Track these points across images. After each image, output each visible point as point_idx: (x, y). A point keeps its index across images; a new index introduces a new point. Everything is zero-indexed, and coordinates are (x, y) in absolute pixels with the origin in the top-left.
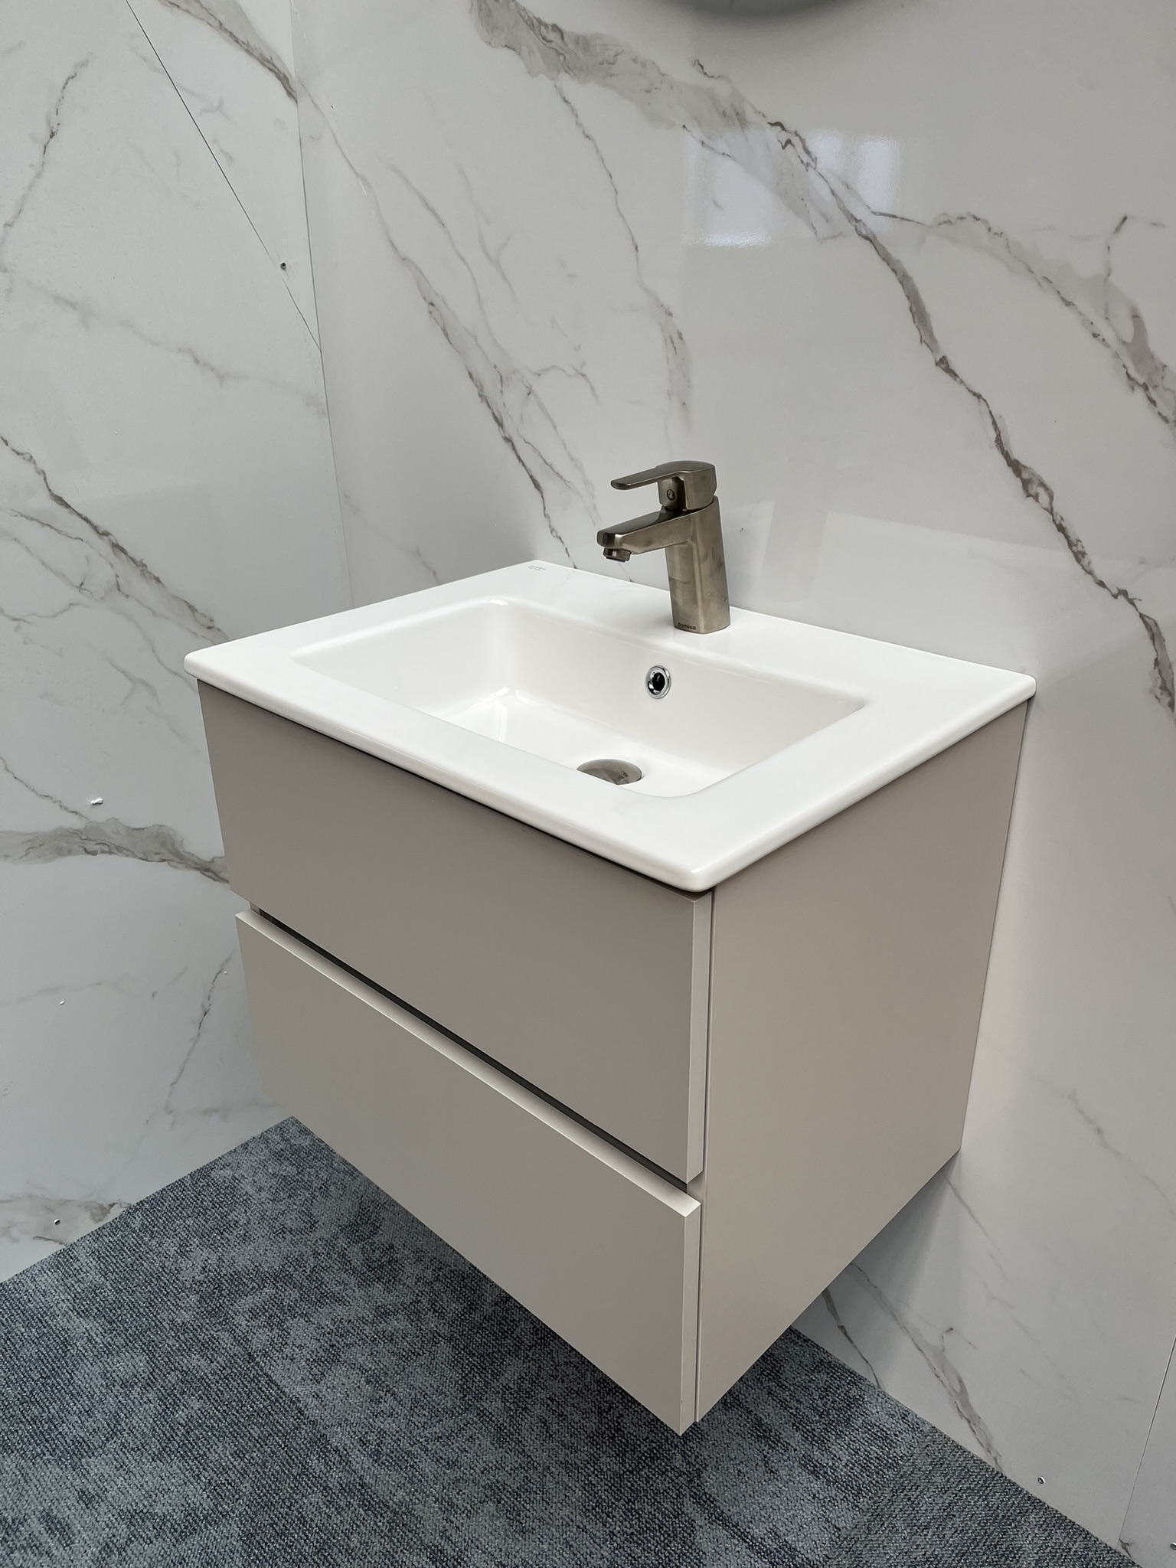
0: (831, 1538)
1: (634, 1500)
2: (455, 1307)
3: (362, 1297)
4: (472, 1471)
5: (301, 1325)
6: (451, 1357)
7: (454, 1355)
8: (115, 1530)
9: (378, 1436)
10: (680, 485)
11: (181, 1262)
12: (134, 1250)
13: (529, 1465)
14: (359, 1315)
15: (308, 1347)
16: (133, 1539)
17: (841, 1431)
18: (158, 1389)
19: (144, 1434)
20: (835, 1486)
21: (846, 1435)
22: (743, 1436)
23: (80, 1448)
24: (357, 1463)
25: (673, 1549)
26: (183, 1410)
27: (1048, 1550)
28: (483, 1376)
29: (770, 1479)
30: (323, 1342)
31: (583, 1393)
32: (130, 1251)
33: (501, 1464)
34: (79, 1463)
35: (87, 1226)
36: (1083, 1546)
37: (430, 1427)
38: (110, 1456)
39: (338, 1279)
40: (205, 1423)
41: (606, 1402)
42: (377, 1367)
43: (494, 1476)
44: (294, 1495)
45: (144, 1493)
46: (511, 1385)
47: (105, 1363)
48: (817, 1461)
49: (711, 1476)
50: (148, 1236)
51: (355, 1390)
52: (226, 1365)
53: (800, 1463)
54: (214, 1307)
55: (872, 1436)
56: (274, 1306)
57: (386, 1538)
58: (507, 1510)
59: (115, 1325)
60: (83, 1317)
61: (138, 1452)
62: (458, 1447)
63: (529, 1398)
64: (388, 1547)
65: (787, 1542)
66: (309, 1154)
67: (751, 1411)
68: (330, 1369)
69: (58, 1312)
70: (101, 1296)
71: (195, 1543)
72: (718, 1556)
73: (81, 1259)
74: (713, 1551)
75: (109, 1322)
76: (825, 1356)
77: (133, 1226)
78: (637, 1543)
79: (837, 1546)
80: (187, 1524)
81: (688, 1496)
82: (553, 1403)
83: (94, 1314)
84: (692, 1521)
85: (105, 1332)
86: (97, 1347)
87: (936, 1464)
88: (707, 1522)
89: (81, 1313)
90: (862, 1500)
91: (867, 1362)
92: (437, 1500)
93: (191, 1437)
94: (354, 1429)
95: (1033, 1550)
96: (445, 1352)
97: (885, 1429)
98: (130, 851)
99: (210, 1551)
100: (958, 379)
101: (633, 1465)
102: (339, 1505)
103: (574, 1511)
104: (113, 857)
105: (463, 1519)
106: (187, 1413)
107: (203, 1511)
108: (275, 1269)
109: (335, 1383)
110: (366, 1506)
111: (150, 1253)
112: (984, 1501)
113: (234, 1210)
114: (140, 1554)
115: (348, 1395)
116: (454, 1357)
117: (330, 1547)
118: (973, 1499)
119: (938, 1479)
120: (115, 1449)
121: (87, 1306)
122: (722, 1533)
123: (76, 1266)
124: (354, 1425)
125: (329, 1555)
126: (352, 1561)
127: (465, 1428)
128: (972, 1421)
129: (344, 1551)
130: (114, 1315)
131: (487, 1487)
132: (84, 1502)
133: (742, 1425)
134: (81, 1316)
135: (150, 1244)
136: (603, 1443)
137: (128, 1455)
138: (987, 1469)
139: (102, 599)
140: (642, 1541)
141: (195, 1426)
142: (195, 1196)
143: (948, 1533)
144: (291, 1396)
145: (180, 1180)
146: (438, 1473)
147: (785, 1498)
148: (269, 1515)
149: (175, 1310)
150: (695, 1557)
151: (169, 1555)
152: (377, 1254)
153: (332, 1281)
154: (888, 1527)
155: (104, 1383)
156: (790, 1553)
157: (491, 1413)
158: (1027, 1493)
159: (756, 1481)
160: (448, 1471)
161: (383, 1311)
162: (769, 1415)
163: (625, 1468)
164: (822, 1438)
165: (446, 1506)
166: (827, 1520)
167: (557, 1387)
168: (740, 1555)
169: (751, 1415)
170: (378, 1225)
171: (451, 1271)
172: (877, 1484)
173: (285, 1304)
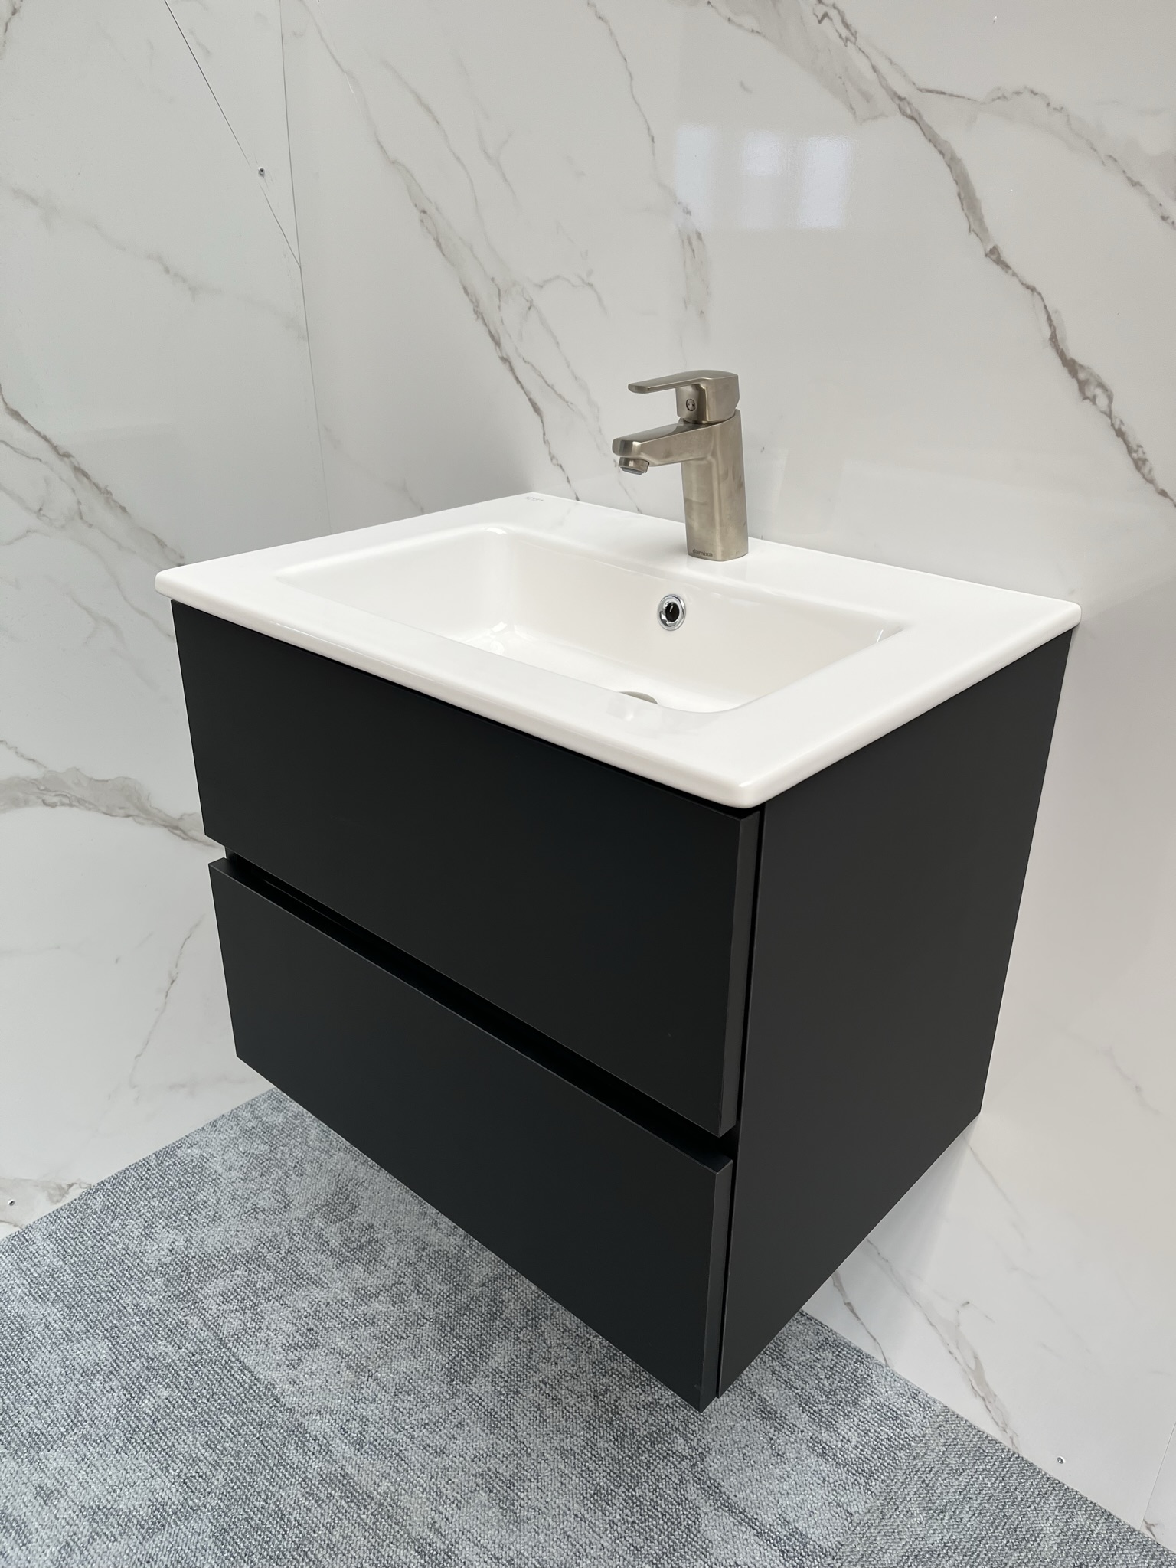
0: (843, 1523)
1: (635, 1487)
2: (440, 1288)
3: (341, 1278)
4: (461, 1459)
5: (275, 1308)
6: (436, 1340)
7: (439, 1337)
8: (76, 1527)
9: (361, 1423)
10: (700, 393)
11: (146, 1245)
12: (95, 1232)
13: (523, 1451)
14: (339, 1297)
15: (284, 1332)
16: (96, 1537)
17: (849, 1412)
18: (122, 1378)
19: (106, 1425)
20: (845, 1469)
21: (855, 1416)
22: (747, 1417)
23: (38, 1441)
24: (338, 1452)
25: (678, 1537)
26: (149, 1399)
27: (1070, 1533)
28: (471, 1359)
29: (777, 1463)
30: (299, 1326)
31: (577, 1376)
32: (91, 1234)
33: (492, 1452)
34: (36, 1457)
35: (44, 1207)
36: (1105, 1528)
37: (416, 1413)
38: (70, 1448)
39: (315, 1260)
40: (173, 1412)
41: (603, 1385)
42: (358, 1350)
43: (486, 1464)
44: (271, 1488)
45: (107, 1487)
46: (502, 1369)
47: (64, 1351)
48: (826, 1443)
49: (715, 1460)
50: (110, 1217)
51: (335, 1375)
52: (196, 1351)
53: (808, 1445)
54: (182, 1291)
55: (882, 1417)
56: (246, 1289)
57: (371, 1531)
58: (499, 1499)
59: (74, 1311)
60: (40, 1303)
61: (101, 1444)
62: (446, 1434)
63: (520, 1382)
64: (373, 1541)
65: (797, 1529)
66: (282, 1131)
67: (755, 1392)
68: (308, 1354)
69: (13, 1298)
70: (59, 1280)
71: (164, 1539)
72: (725, 1545)
73: (38, 1242)
74: (720, 1539)
75: (68, 1308)
76: (830, 1334)
77: (94, 1207)
78: (639, 1532)
79: (849, 1532)
80: (155, 1519)
81: (692, 1482)
82: (546, 1386)
83: (51, 1299)
84: (696, 1507)
85: (64, 1318)
86: (56, 1333)
87: (950, 1445)
88: (712, 1508)
89: (38, 1298)
90: (873, 1483)
91: (875, 1339)
92: (425, 1490)
93: (158, 1427)
94: (334, 1417)
95: (1054, 1533)
96: (431, 1335)
97: (895, 1409)
98: (93, 804)
99: (180, 1548)
100: (1010, 272)
101: (632, 1450)
102: (320, 1498)
103: (571, 1499)
104: (74, 809)
105: (453, 1509)
106: (154, 1401)
107: (172, 1506)
108: (248, 1251)
109: (313, 1368)
110: (348, 1497)
111: (113, 1235)
112: (1001, 1482)
113: (203, 1190)
114: (104, 1553)
115: (327, 1381)
116: (440, 1340)
117: (310, 1542)
118: (989, 1481)
119: (953, 1461)
120: (76, 1441)
121: (44, 1291)
122: (727, 1519)
123: (31, 1249)
124: (335, 1412)
125: (309, 1550)
126: (334, 1556)
127: (453, 1413)
128: (987, 1399)
129: (325, 1546)
130: (74, 1300)
131: (478, 1475)
132: (42, 1498)
133: (746, 1406)
134: (38, 1302)
135: (112, 1225)
136: (600, 1427)
137: (90, 1447)
138: (1003, 1449)
139: (63, 527)
140: (644, 1530)
141: (162, 1415)
142: (161, 1176)
143: (966, 1517)
144: (266, 1382)
145: (144, 1159)
146: (425, 1462)
147: (794, 1483)
148: (244, 1509)
149: (139, 1294)
150: (701, 1546)
151: (135, 1554)
152: (356, 1234)
153: (309, 1261)
154: (902, 1511)
155: (63, 1372)
156: (800, 1540)
157: (480, 1398)
158: (1046, 1474)
159: (762, 1465)
160: (436, 1460)
161: (363, 1292)
162: (773, 1395)
163: (624, 1453)
164: (830, 1419)
165: (435, 1496)
166: (838, 1505)
167: (550, 1370)
168: (748, 1543)
169: (755, 1396)
170: (357, 1204)
171: (435, 1251)
172: (889, 1467)
173: (258, 1287)
